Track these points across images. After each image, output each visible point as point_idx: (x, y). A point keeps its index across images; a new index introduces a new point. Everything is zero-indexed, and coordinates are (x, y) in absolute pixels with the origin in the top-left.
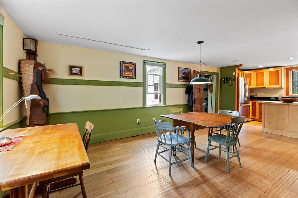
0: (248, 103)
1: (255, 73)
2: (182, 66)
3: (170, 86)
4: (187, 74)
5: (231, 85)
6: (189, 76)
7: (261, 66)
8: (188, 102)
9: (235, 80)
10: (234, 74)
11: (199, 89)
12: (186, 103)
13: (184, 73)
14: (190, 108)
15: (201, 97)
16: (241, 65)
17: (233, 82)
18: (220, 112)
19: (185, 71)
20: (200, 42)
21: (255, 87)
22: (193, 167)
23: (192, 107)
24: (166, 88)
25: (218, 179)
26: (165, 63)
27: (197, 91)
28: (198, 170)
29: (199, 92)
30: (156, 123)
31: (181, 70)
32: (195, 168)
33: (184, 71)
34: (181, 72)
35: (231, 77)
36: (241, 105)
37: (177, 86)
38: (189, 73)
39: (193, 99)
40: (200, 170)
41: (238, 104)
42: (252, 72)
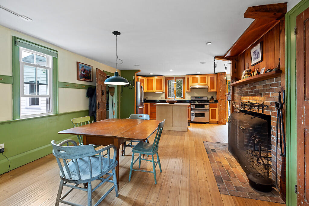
0: (143, 106)
1: (147, 79)
2: (82, 60)
3: (65, 86)
4: (88, 72)
5: (131, 89)
6: (91, 75)
7: (151, 74)
8: (89, 107)
9: (134, 84)
10: (134, 79)
11: (103, 91)
12: (88, 108)
13: (84, 71)
14: (93, 114)
15: (104, 101)
16: (139, 71)
17: (133, 86)
18: (131, 116)
19: (86, 68)
20: (116, 33)
21: (147, 91)
22: (119, 196)
23: (95, 112)
24: (59, 88)
25: (151, 199)
26: (58, 51)
27: (100, 93)
28: (126, 198)
29: (103, 95)
30: (59, 151)
31: (80, 66)
32: (122, 196)
33: (84, 68)
34: (80, 68)
35: (131, 81)
36: (139, 108)
37: (75, 86)
38: (90, 72)
39: (97, 103)
40: (128, 196)
41: (137, 106)
42: (145, 78)
